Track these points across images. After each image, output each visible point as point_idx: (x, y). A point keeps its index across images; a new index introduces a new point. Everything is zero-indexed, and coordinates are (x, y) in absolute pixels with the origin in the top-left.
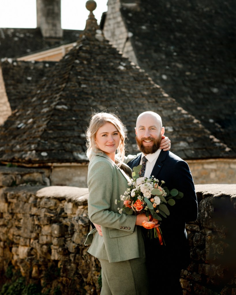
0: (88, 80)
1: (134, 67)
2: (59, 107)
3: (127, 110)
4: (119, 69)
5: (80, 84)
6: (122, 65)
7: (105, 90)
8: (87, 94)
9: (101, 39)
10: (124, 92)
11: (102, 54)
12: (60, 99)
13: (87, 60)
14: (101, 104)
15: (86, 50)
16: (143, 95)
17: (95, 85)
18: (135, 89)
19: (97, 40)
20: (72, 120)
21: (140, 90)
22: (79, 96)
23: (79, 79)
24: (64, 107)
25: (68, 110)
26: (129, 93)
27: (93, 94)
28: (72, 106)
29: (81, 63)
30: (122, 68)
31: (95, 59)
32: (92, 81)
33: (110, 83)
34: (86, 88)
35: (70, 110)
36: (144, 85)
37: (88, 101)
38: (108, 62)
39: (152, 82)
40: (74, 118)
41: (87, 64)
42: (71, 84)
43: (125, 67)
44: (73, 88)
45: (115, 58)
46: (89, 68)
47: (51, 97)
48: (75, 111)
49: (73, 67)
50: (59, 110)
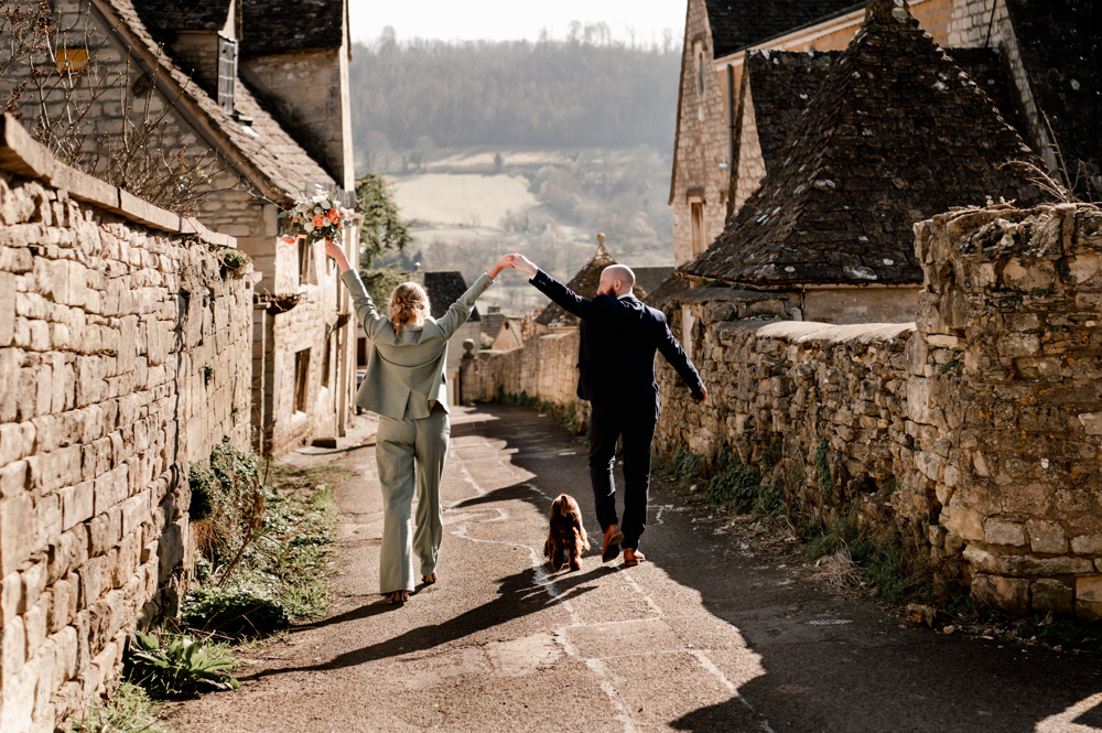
0: (875, 119)
1: (963, 83)
2: (821, 184)
3: (948, 188)
4: (936, 89)
5: (860, 129)
6: (941, 80)
7: (907, 140)
8: (872, 150)
9: (903, 19)
10: (943, 144)
11: (905, 54)
12: (822, 165)
13: (876, 70)
14: (898, 176)
15: (874, 46)
16: (981, 151)
17: (889, 129)
18: (965, 138)
19: (895, 21)
20: (845, 211)
21: (974, 140)
22: (859, 156)
23: (858, 115)
24: (829, 182)
25: (836, 190)
26: (954, 147)
27: (883, 151)
28: (844, 180)
29: (864, 77)
30: (941, 86)
31: (889, 67)
32: (882, 120)
33: (918, 124)
34: (871, 136)
35: (840, 189)
36: (983, 125)
37: (874, 168)
38: (915, 74)
39: (1000, 118)
40: (847, 207)
41: (875, 80)
42: (844, 129)
43: (945, 82)
44: (849, 138)
45: (928, 63)
46: (878, 89)
47: (811, 158)
48: (849, 192)
49: (848, 87)
50: (819, 190)
